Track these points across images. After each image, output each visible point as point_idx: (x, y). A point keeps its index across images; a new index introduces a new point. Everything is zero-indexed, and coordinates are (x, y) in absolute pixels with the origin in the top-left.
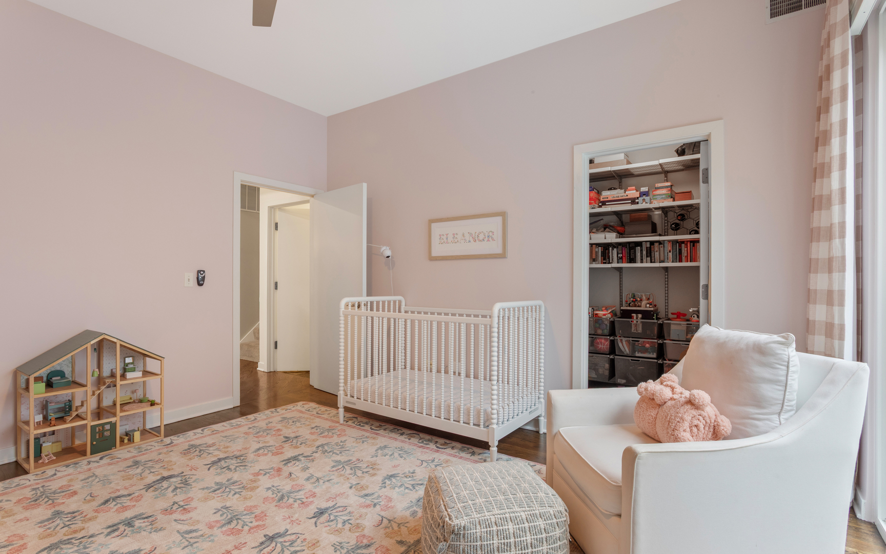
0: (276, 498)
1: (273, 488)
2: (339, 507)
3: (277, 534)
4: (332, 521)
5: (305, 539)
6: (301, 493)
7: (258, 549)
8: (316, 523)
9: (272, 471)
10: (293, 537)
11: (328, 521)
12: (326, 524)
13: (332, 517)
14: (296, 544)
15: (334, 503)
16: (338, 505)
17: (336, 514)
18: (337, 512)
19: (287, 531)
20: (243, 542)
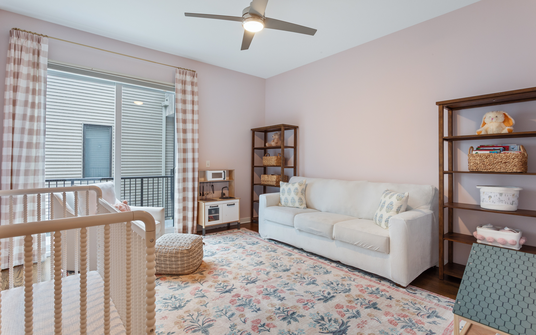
0: (253, 302)
1: (256, 310)
2: (219, 292)
3: (251, 284)
4: (225, 286)
5: (239, 280)
6: (238, 304)
7: (258, 279)
8: (233, 285)
9: (259, 328)
10: (243, 282)
11: (227, 286)
12: (228, 285)
13: (225, 287)
14: (243, 279)
15: (221, 295)
16: (220, 293)
17: (222, 288)
18: (222, 289)
19: (246, 284)
20: (264, 282)
